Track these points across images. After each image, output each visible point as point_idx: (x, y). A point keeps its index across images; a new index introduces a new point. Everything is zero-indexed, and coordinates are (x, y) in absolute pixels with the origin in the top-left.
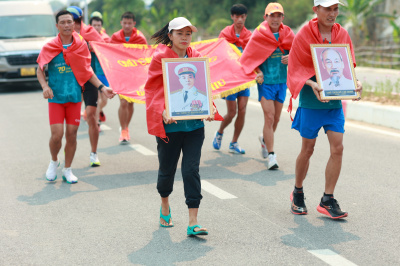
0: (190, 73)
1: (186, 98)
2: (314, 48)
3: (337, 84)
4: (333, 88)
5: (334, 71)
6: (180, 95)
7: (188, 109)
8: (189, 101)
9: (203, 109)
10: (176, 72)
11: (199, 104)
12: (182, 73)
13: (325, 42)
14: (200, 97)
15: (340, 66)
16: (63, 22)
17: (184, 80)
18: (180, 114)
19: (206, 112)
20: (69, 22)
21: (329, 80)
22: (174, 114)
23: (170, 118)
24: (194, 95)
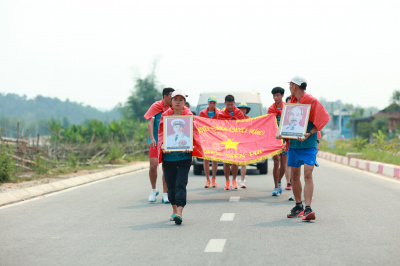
0: (180, 124)
1: (176, 139)
2: (286, 106)
3: (292, 129)
4: (289, 131)
5: (293, 121)
6: (173, 137)
7: (177, 145)
8: (178, 141)
9: (187, 145)
10: (172, 124)
11: (185, 143)
12: (175, 124)
14: (186, 138)
15: (299, 118)
17: (176, 129)
18: (172, 148)
21: (288, 126)
22: (168, 148)
23: (166, 150)
24: (182, 137)
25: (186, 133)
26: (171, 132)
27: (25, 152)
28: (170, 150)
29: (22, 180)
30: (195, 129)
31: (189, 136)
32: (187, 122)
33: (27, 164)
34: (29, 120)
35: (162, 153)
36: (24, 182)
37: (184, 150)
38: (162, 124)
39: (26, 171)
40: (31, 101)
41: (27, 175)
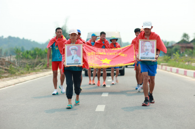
0: (75, 49)
1: (73, 58)
2: (140, 41)
3: (147, 54)
4: (145, 56)
5: (147, 50)
6: (70, 57)
8: (74, 59)
9: (79, 62)
10: (70, 49)
11: (78, 61)
12: (72, 49)
13: (146, 39)
14: (78, 58)
15: (150, 48)
16: (58, 32)
17: (72, 52)
18: (70, 64)
19: (80, 64)
20: (61, 32)
21: (144, 53)
22: (68, 64)
23: (66, 65)
24: (76, 57)
25: (79, 55)
26: (69, 54)
27: (4, 63)
28: (69, 66)
29: (3, 77)
30: (84, 52)
31: (80, 57)
32: (79, 48)
33: (6, 70)
34: (5, 48)
35: (64, 67)
36: (5, 79)
37: (77, 65)
38: (64, 49)
39: (5, 73)
40: (6, 39)
41: (6, 75)
